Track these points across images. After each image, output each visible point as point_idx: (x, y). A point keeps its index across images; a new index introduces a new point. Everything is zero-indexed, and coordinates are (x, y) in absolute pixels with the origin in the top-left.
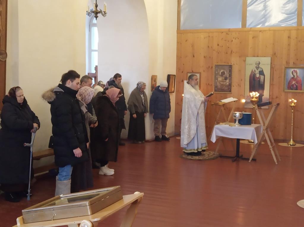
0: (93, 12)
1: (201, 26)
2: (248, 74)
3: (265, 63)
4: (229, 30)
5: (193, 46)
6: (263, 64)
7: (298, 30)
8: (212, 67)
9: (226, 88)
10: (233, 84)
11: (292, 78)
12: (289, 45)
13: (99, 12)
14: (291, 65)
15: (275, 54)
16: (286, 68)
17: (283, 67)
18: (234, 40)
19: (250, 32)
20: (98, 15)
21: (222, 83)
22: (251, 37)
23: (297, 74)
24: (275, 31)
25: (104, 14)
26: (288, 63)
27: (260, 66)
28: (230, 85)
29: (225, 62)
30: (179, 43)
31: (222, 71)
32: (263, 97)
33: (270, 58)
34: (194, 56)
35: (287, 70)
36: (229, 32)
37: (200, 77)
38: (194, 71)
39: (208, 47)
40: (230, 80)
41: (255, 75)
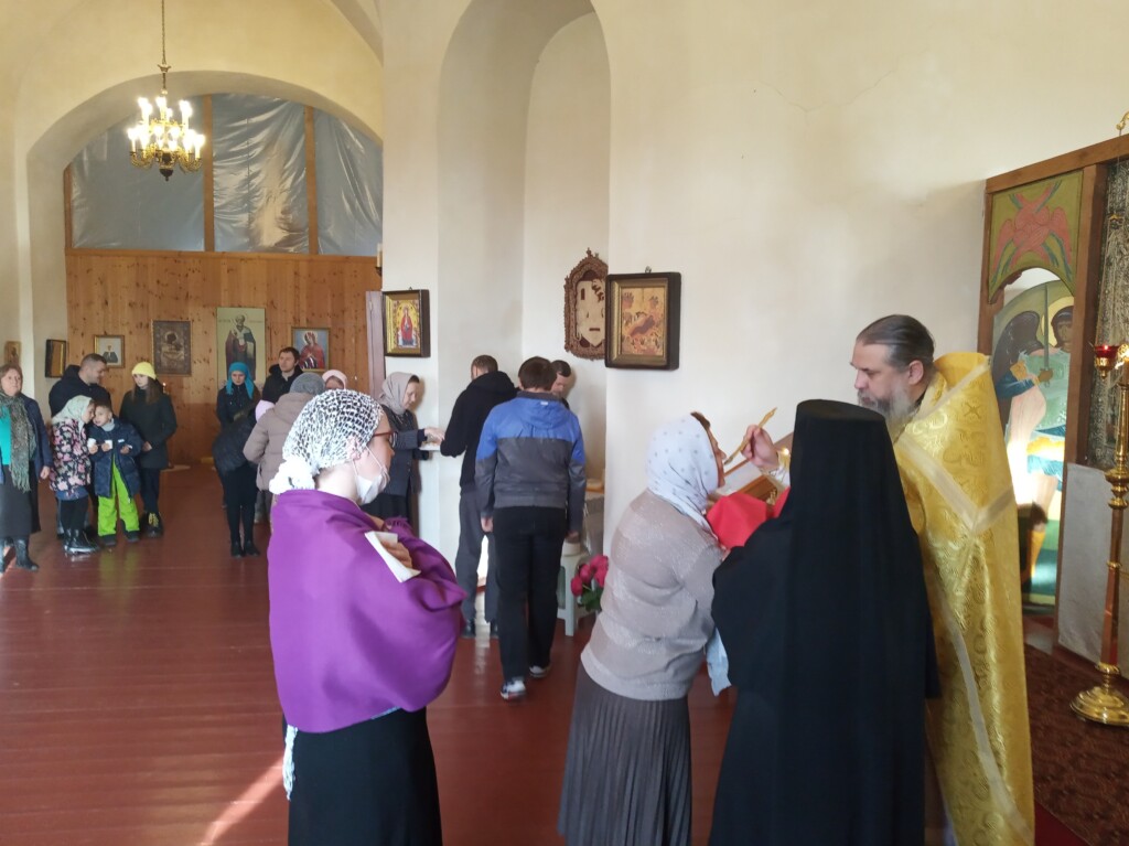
2: (224, 338)
3: (255, 319)
4: (180, 254)
5: (104, 281)
6: (251, 322)
7: (310, 261)
8: (148, 326)
9: (180, 366)
11: (306, 347)
12: (297, 287)
14: (303, 322)
15: (272, 302)
16: (294, 328)
17: (289, 329)
18: (190, 273)
19: (223, 261)
21: (170, 356)
22: (224, 269)
23: (314, 338)
26: (296, 320)
27: (245, 324)
28: (188, 360)
29: (174, 316)
30: (71, 274)
33: (263, 311)
34: (107, 303)
35: (297, 332)
36: (180, 257)
37: (123, 345)
38: (110, 333)
39: (138, 285)
40: (188, 351)
41: (236, 341)
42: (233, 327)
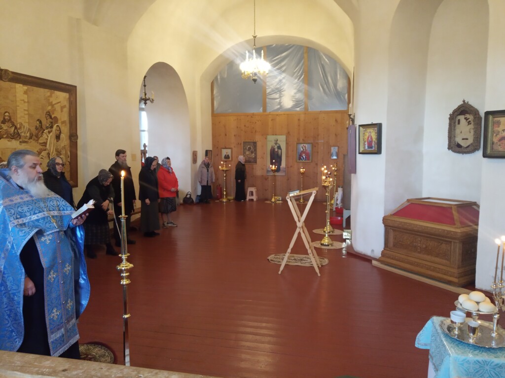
0: (143, 99)
1: (230, 111)
3: (282, 140)
4: (253, 114)
5: (225, 126)
7: (305, 114)
8: (241, 144)
9: (253, 160)
10: (258, 157)
11: (302, 151)
12: (299, 126)
13: (148, 100)
14: (301, 141)
15: (289, 133)
16: (297, 143)
17: (295, 144)
18: (257, 122)
19: (270, 116)
20: (147, 102)
21: (249, 156)
22: (270, 119)
23: (305, 147)
24: (289, 114)
25: (152, 101)
26: (298, 140)
27: (278, 142)
28: (256, 158)
29: (250, 140)
30: (214, 124)
31: (249, 147)
32: (281, 166)
33: (285, 136)
34: (226, 135)
35: (298, 145)
36: (253, 115)
37: (232, 152)
38: (227, 147)
39: (237, 127)
40: (256, 154)
41: (274, 149)
42: (273, 144)
